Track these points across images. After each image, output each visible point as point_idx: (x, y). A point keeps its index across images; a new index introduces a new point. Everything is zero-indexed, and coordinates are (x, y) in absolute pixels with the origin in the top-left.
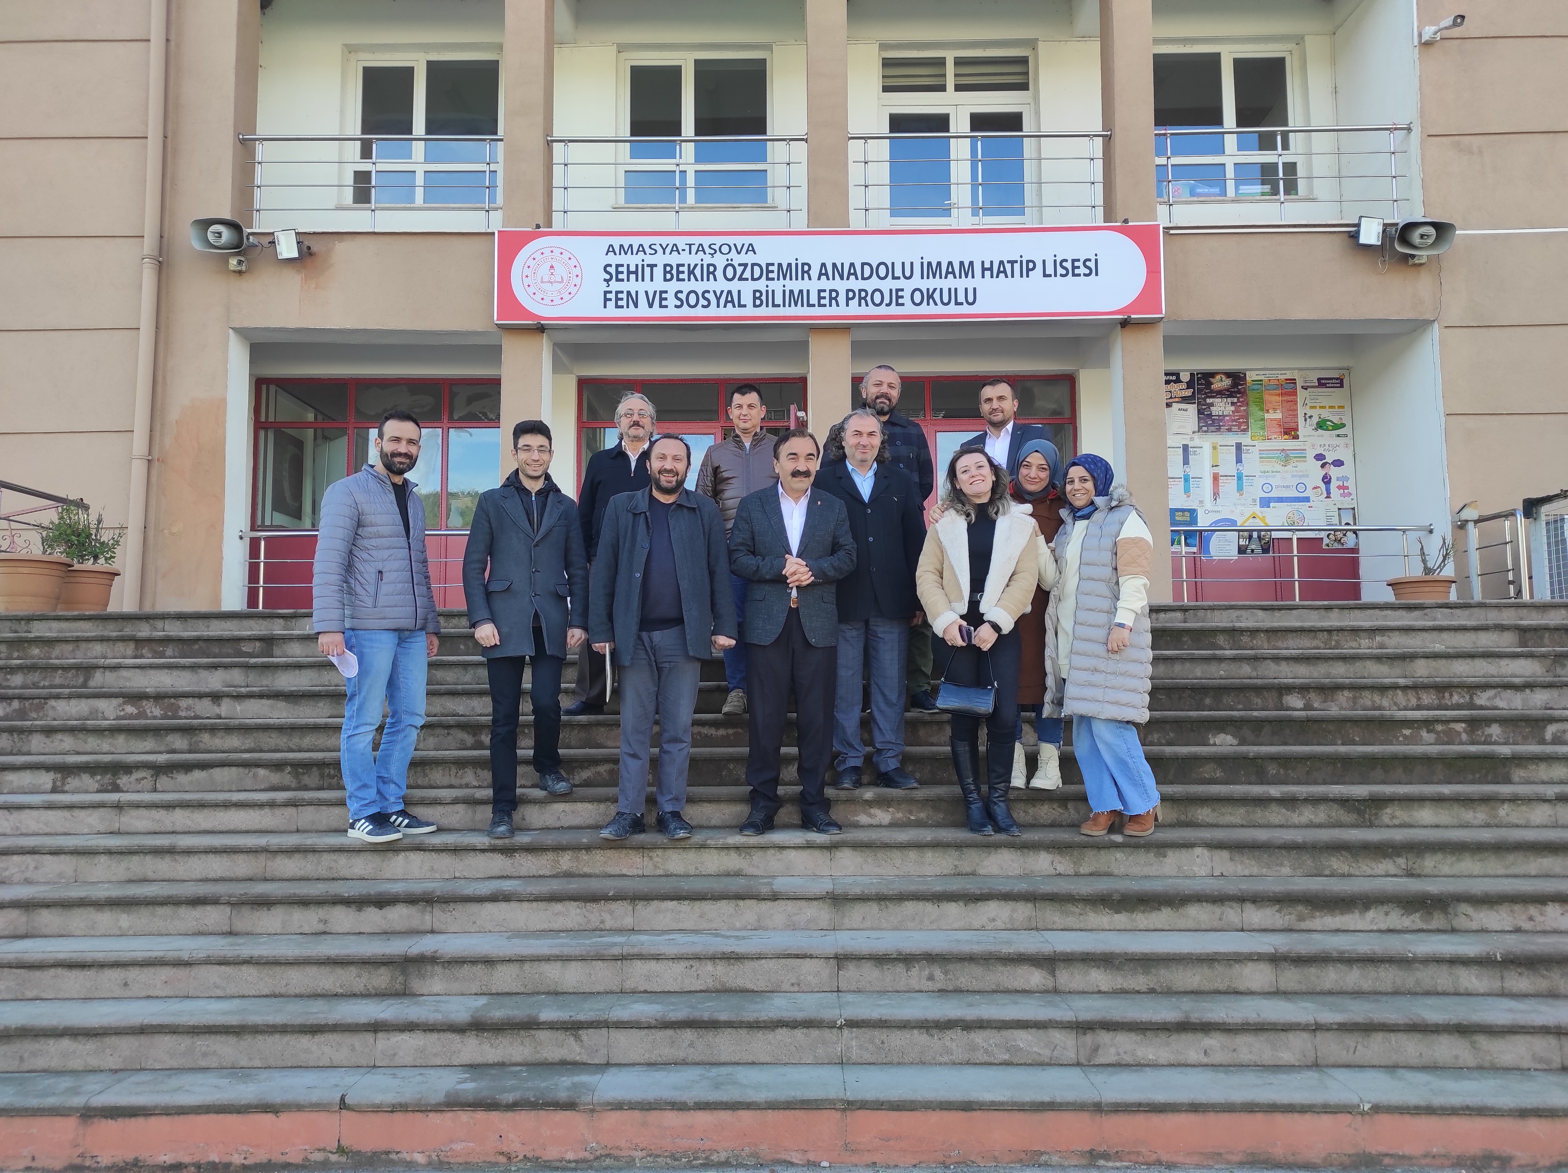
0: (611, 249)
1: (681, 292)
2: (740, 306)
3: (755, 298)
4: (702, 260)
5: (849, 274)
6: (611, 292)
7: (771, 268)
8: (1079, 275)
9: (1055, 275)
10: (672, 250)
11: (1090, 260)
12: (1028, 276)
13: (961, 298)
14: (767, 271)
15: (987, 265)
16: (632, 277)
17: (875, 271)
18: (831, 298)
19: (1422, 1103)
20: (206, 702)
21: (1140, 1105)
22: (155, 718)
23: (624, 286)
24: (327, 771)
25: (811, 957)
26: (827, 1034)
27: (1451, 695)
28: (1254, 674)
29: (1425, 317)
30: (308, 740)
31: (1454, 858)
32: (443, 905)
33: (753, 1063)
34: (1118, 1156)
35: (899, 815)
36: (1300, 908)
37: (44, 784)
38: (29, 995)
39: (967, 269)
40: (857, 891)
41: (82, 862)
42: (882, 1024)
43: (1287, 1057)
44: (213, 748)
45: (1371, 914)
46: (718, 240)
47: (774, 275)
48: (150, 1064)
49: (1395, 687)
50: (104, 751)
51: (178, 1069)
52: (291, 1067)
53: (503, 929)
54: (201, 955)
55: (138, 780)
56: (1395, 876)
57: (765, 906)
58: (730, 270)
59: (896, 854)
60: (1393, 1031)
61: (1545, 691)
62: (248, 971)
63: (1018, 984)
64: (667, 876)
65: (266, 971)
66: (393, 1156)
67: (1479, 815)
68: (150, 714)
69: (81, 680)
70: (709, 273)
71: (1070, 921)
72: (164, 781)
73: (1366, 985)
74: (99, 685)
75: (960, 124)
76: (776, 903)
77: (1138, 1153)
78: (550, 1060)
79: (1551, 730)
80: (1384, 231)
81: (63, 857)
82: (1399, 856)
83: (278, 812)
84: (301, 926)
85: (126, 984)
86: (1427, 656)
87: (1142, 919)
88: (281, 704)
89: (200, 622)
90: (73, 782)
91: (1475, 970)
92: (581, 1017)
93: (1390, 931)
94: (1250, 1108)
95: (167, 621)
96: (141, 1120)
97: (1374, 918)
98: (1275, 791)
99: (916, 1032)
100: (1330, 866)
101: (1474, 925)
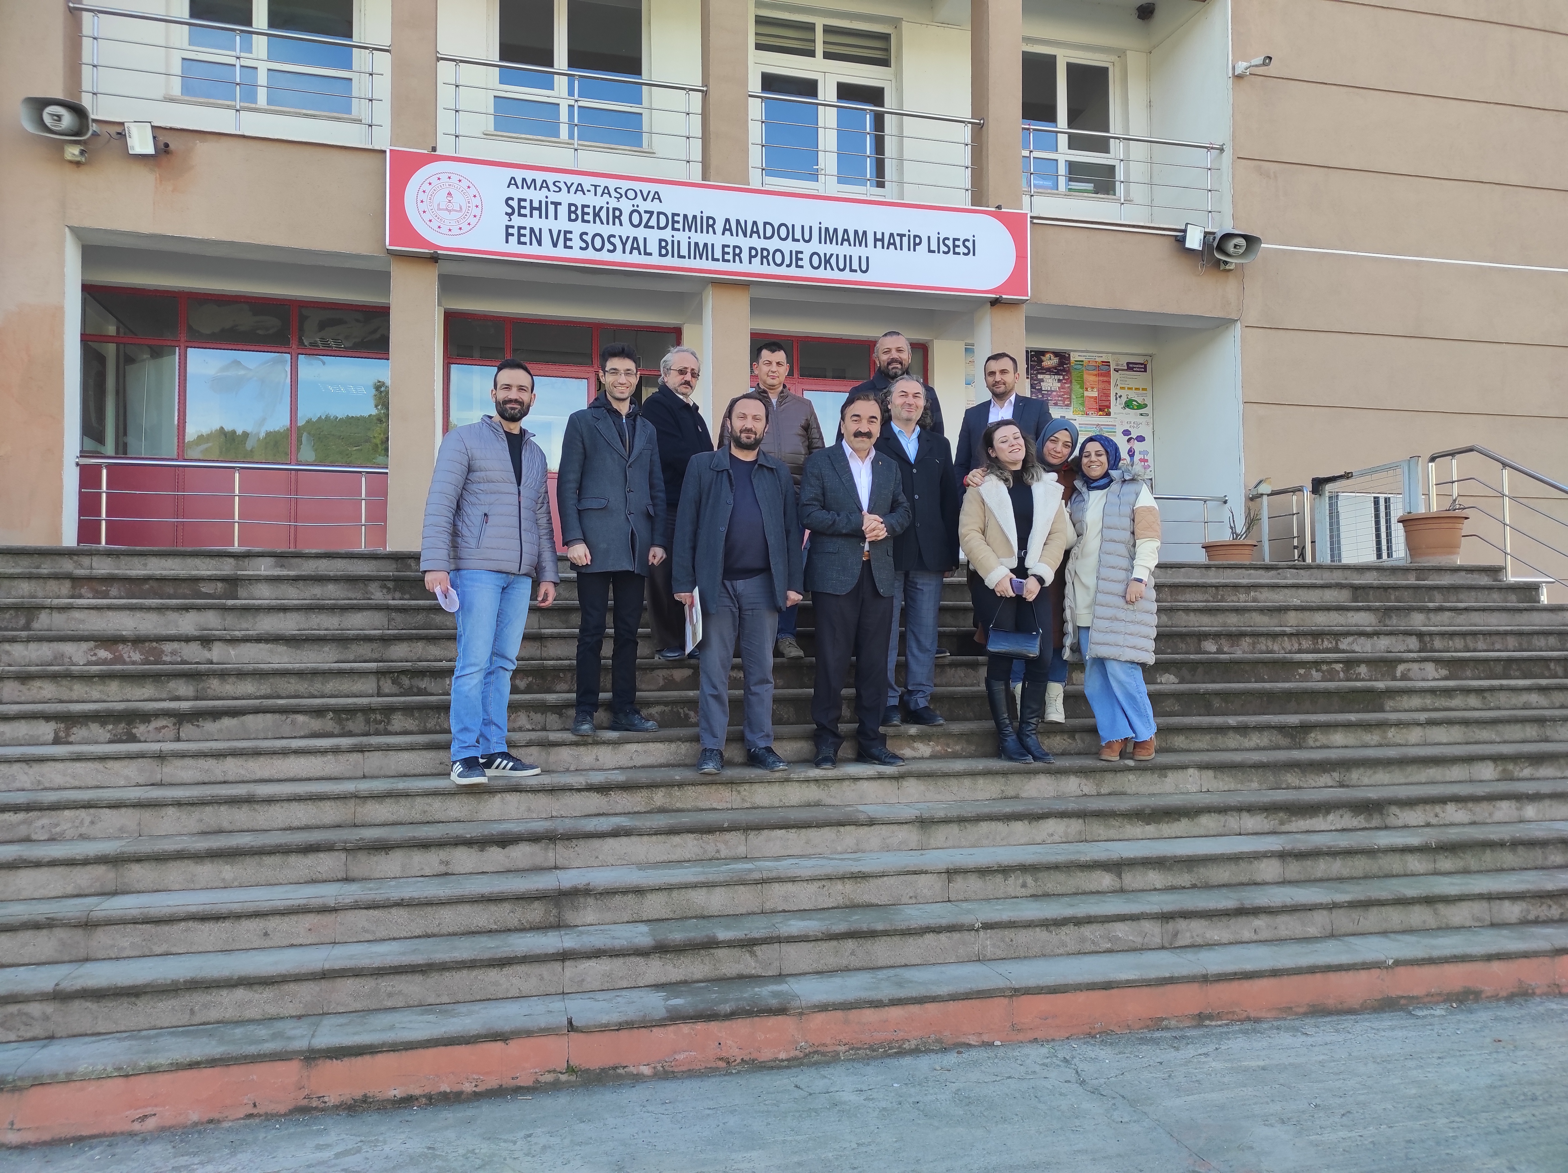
0: (512, 182)
1: (586, 234)
2: (646, 254)
3: (661, 247)
4: (608, 203)
5: (752, 232)
6: (513, 227)
7: (676, 218)
8: (959, 254)
9: (939, 252)
10: (577, 190)
11: (968, 240)
12: (915, 250)
13: (855, 266)
14: (672, 221)
15: (879, 236)
16: (536, 213)
17: (776, 231)
18: (735, 255)
19: (1427, 956)
20: (195, 647)
21: (1235, 974)
22: (134, 663)
23: (526, 222)
24: (373, 716)
25: (926, 872)
26: (968, 936)
27: (1323, 641)
28: (1170, 623)
29: (1230, 317)
30: (331, 686)
31: (1372, 772)
32: (566, 842)
33: (906, 965)
34: (1219, 1016)
35: (939, 748)
36: (1281, 814)
37: (44, 734)
38: (158, 950)
39: (860, 238)
40: (941, 814)
41: (147, 815)
42: (1012, 925)
43: (1312, 931)
44: (224, 694)
45: (1331, 817)
46: (625, 185)
47: (679, 226)
48: (332, 1008)
49: (1283, 634)
50: (94, 698)
51: (363, 1011)
52: (480, 1000)
53: (625, 862)
54: (347, 901)
55: (159, 730)
56: (1331, 787)
57: (863, 831)
58: (635, 215)
59: (953, 782)
60: (1383, 905)
61: (1387, 637)
62: (397, 914)
63: (1093, 887)
64: (755, 808)
65: (417, 912)
66: (621, 1071)
67: (1373, 738)
68: (128, 660)
69: (22, 622)
70: (614, 217)
71: (1112, 833)
72: (187, 730)
73: (1345, 872)
74: (46, 627)
75: (828, 92)
76: (872, 828)
77: (1233, 1013)
78: (728, 975)
79: (1401, 668)
80: (1205, 237)
81: (123, 810)
82: (1334, 771)
83: (342, 758)
84: (422, 869)
85: (266, 934)
86: (1297, 609)
87: (1167, 829)
88: (281, 648)
89: (136, 560)
90: (79, 732)
91: (1417, 856)
92: (756, 934)
93: (1343, 830)
94: (1312, 970)
95: (95, 559)
96: (368, 1058)
97: (1334, 821)
98: (1232, 721)
99: (1038, 929)
100: (1286, 781)
101: (1400, 823)
